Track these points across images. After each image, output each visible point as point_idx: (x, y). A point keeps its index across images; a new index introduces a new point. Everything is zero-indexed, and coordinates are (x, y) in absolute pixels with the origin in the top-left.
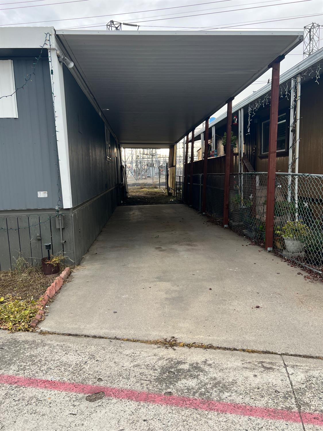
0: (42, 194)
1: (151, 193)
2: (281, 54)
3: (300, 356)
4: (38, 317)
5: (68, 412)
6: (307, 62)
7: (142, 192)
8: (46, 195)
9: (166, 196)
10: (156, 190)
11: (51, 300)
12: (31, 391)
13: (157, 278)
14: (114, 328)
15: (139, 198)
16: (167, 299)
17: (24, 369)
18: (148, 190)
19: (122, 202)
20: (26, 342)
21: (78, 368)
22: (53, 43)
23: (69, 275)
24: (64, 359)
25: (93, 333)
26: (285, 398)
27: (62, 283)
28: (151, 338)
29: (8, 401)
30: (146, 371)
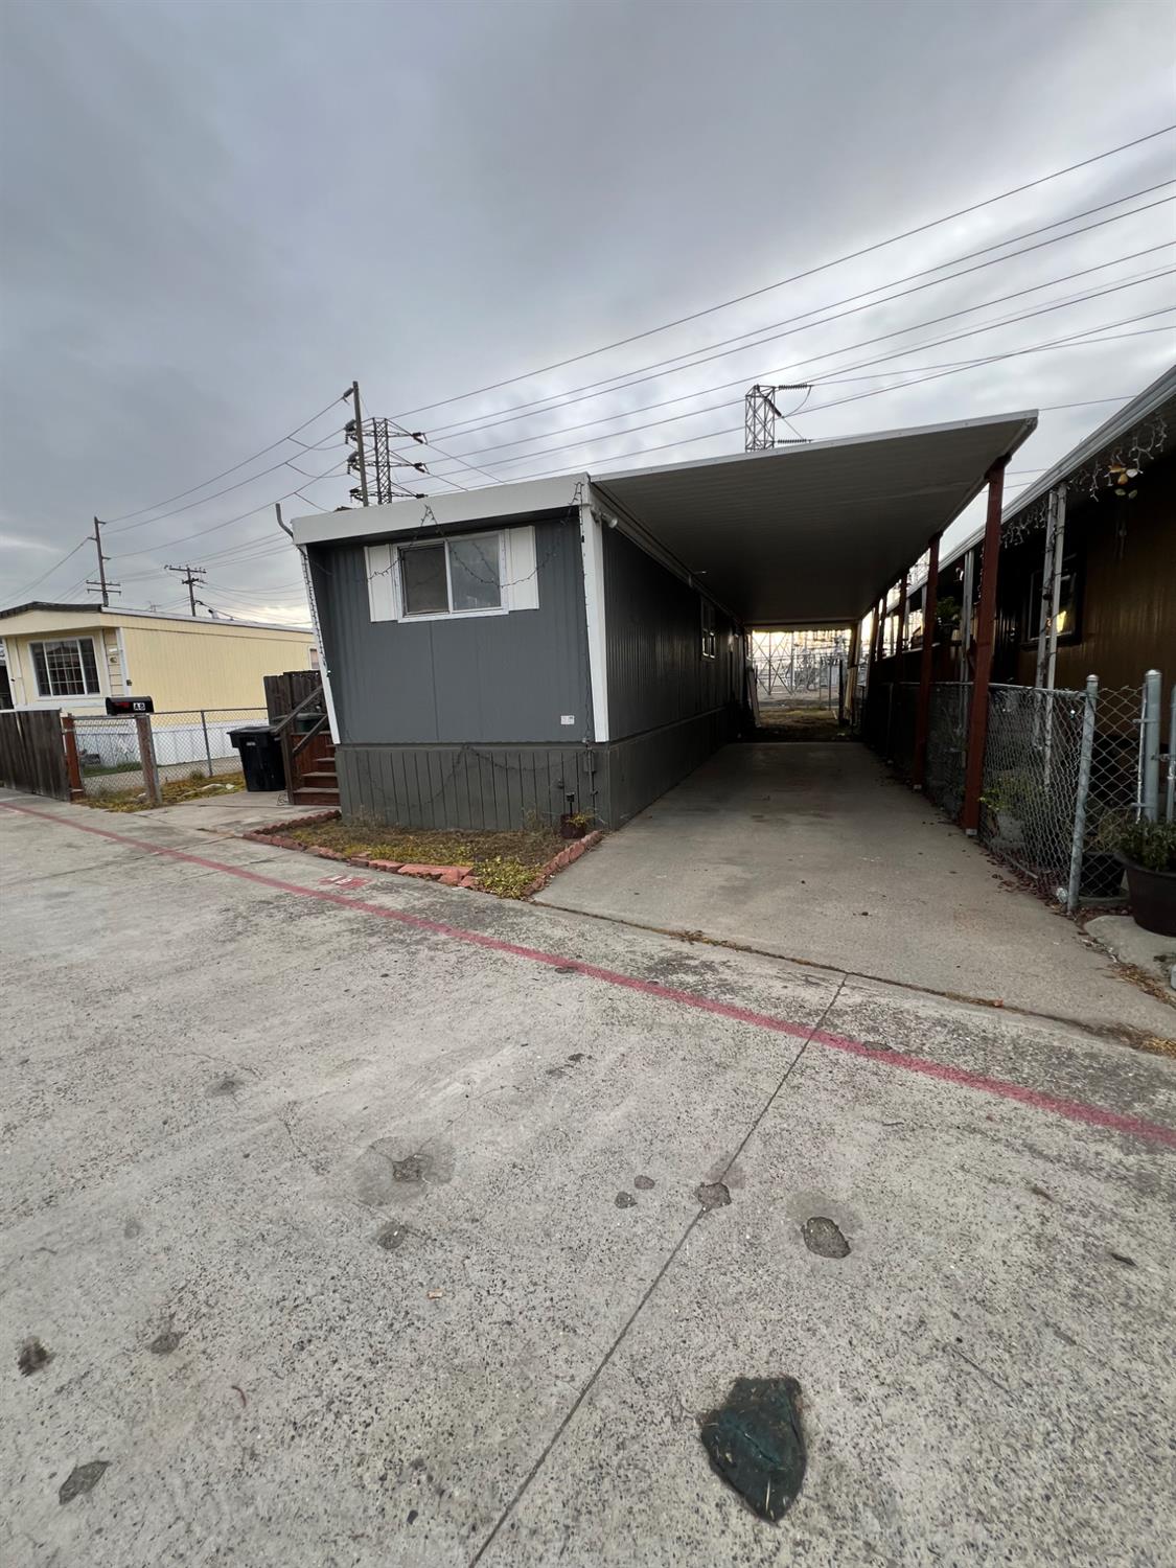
0: (567, 720)
1: (807, 720)
2: (1003, 454)
3: (879, 980)
4: (535, 885)
5: (531, 977)
6: (1073, 459)
7: (790, 716)
8: (572, 722)
9: (835, 726)
10: (820, 713)
11: (560, 869)
12: (500, 953)
13: (727, 859)
14: (624, 911)
15: (780, 730)
16: (722, 887)
17: (502, 933)
18: (802, 713)
19: (739, 736)
20: (513, 909)
21: (561, 942)
22: (586, 496)
23: (597, 842)
24: (548, 932)
25: (596, 912)
26: (809, 1014)
27: (581, 851)
28: (669, 928)
29: (474, 957)
30: (639, 959)
